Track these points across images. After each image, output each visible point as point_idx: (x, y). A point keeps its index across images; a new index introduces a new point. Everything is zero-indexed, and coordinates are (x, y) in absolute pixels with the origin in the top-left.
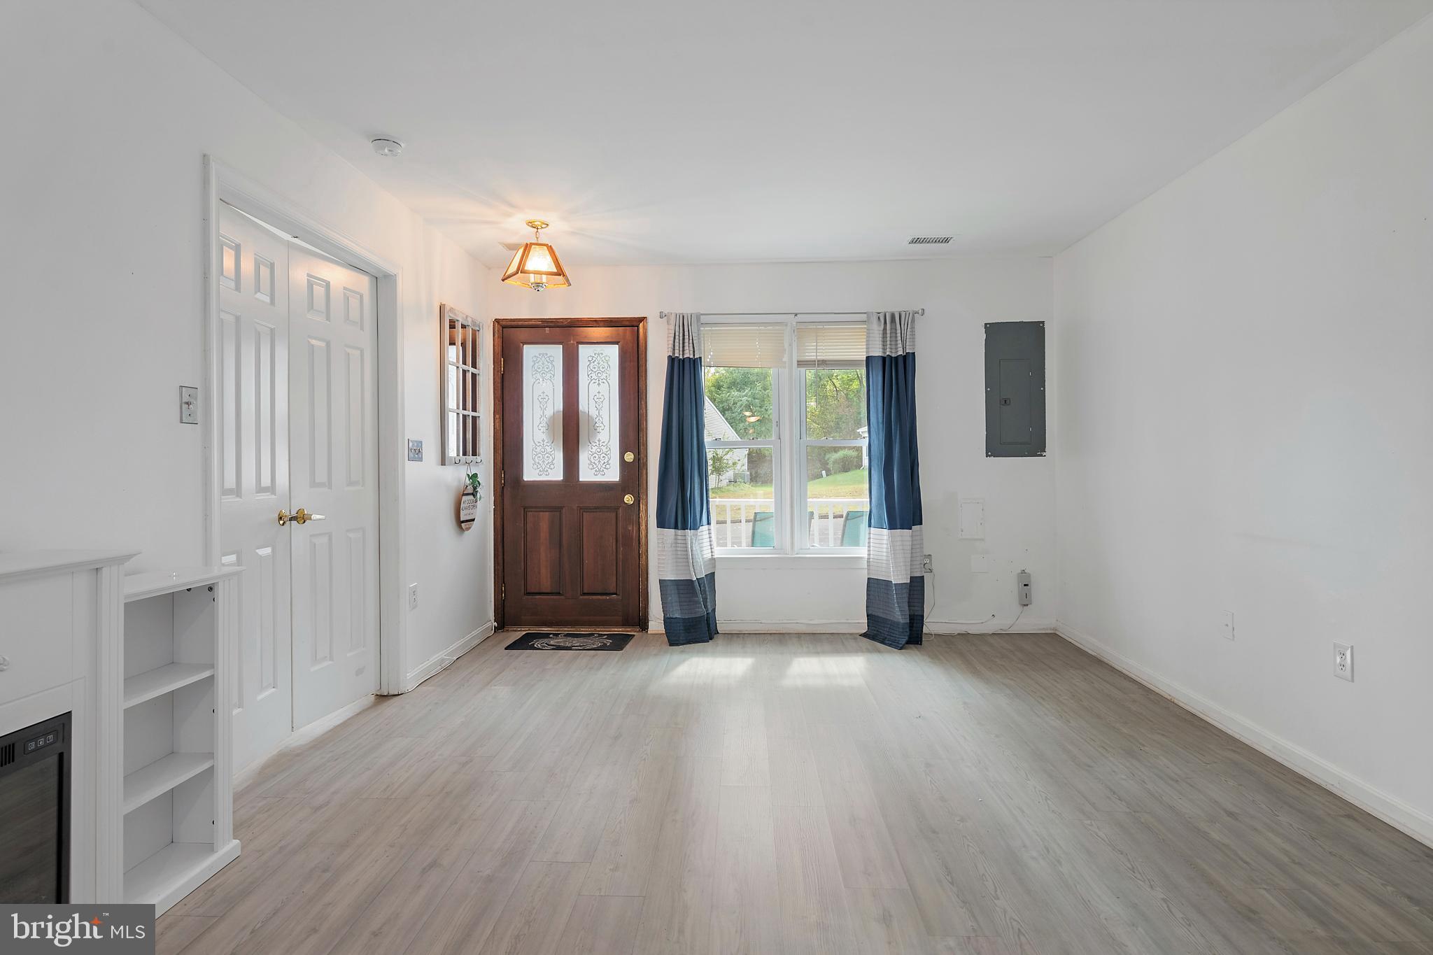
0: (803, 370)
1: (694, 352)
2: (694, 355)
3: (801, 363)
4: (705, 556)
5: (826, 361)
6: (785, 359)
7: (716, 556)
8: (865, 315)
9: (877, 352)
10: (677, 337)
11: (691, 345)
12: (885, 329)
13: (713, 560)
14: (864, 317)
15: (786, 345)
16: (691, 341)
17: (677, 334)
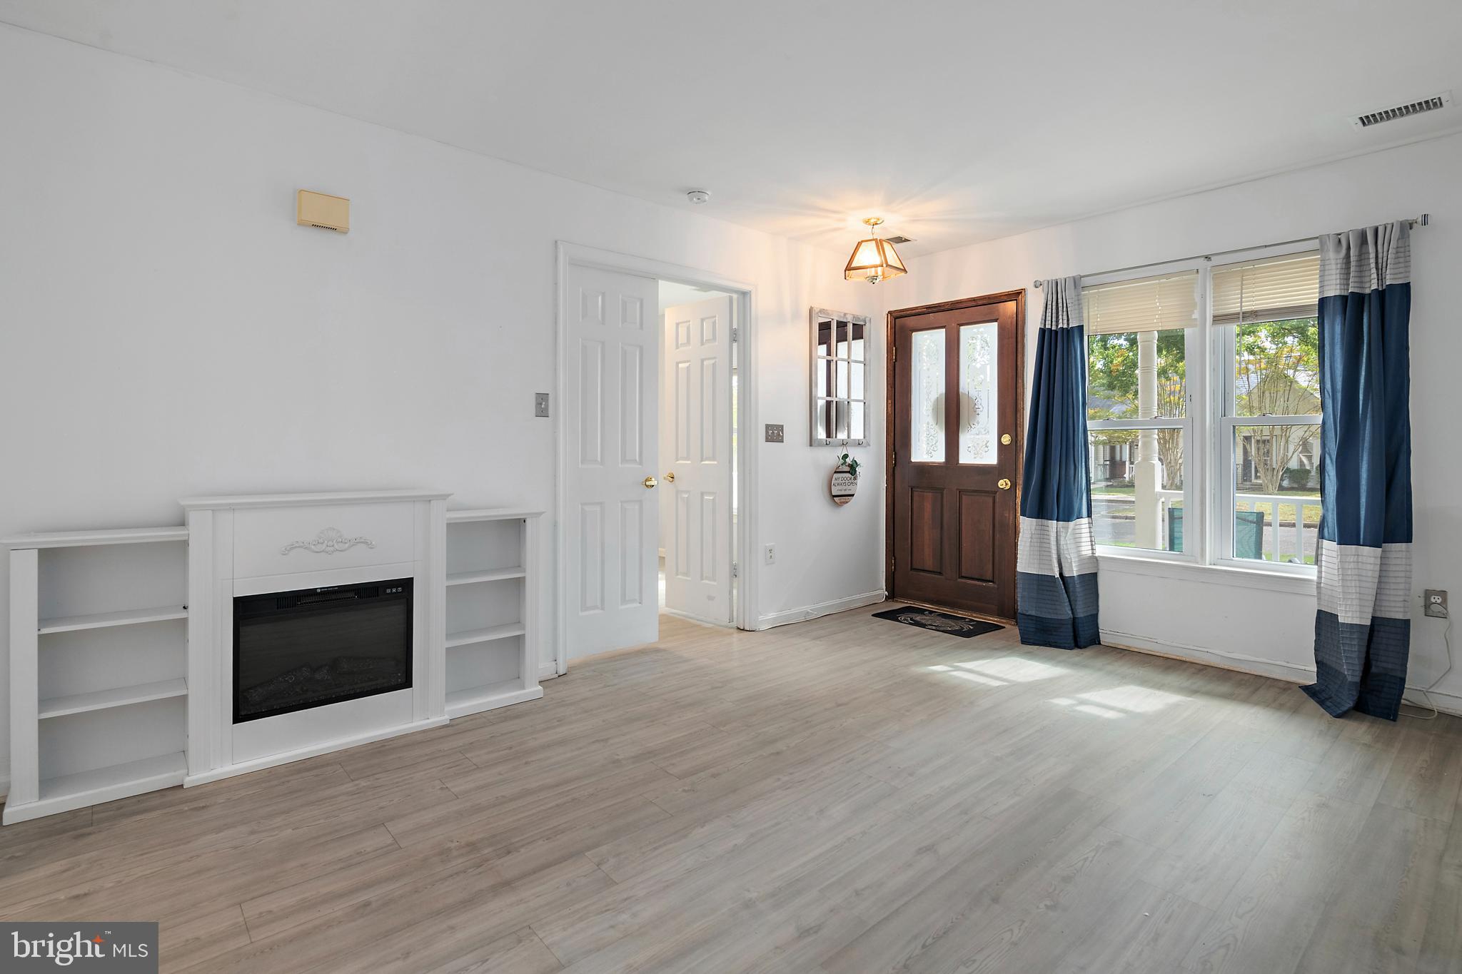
0: (1221, 328)
1: (1068, 320)
2: (1068, 324)
3: (1219, 319)
4: (1083, 553)
5: (1256, 311)
6: (1196, 315)
7: (1097, 555)
8: (1318, 240)
9: (1333, 291)
10: (1049, 306)
11: (1065, 313)
12: (1348, 256)
13: (1094, 560)
14: (1315, 244)
15: (1197, 298)
16: (1065, 309)
17: (1049, 303)
